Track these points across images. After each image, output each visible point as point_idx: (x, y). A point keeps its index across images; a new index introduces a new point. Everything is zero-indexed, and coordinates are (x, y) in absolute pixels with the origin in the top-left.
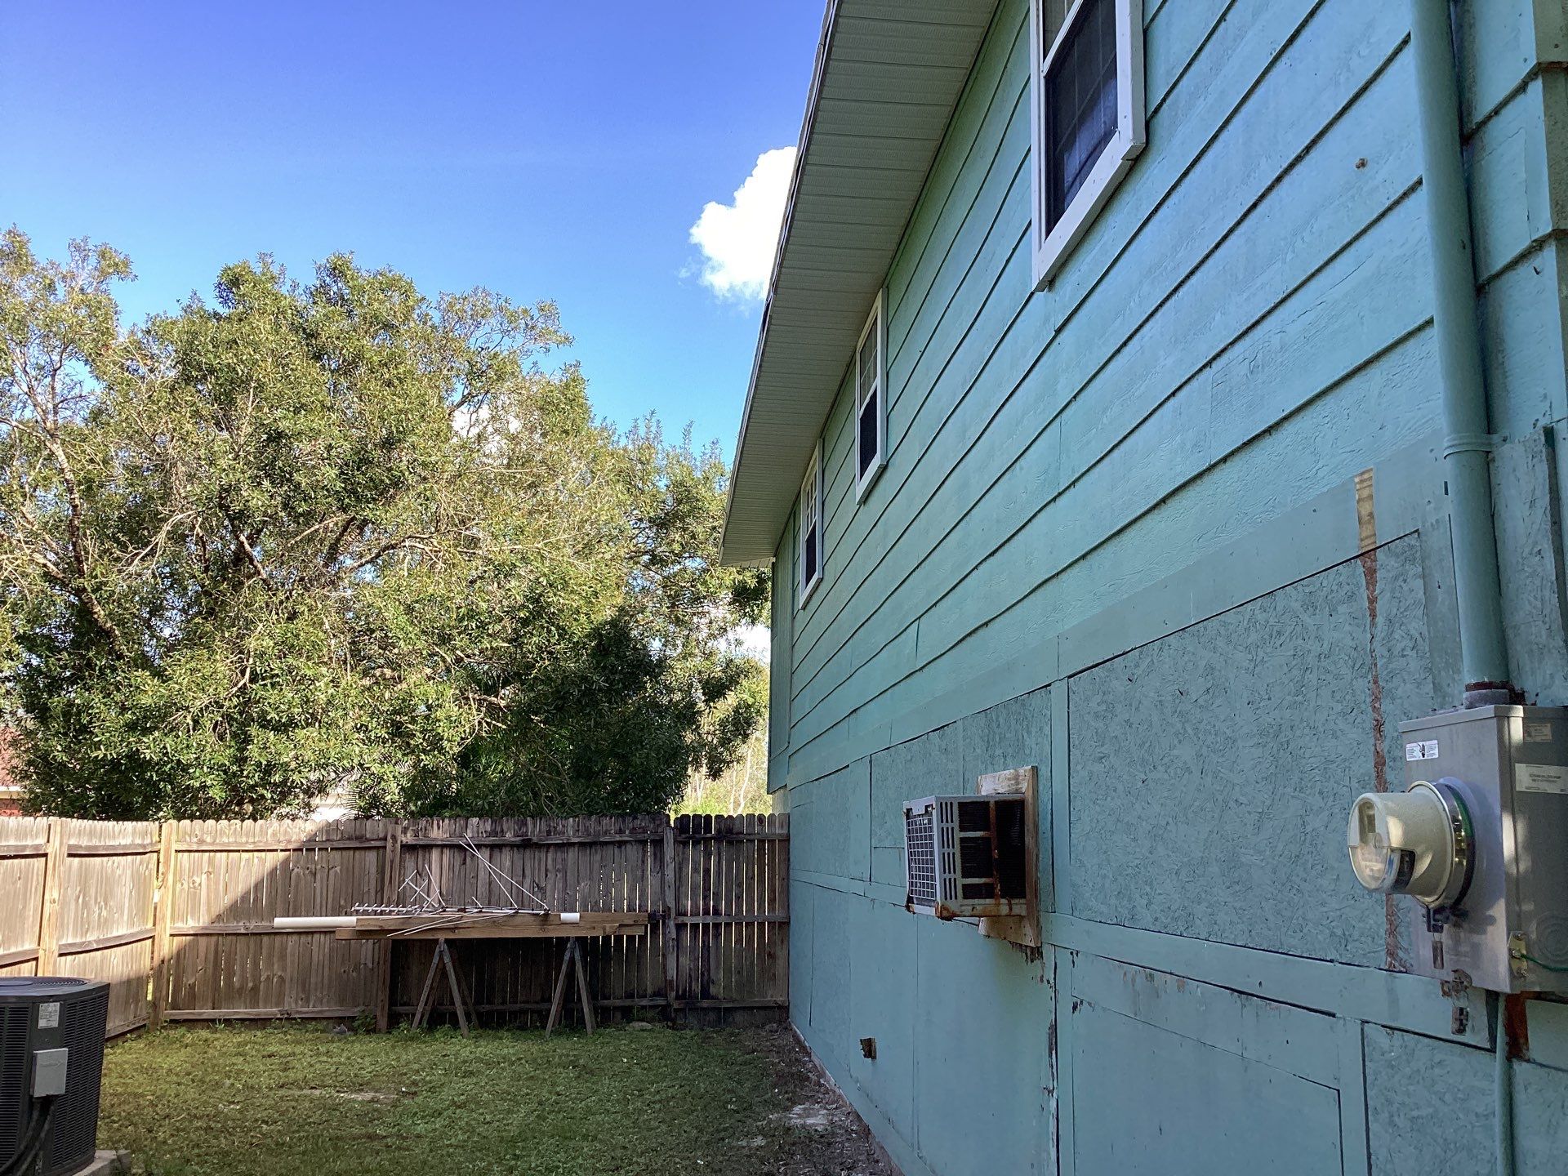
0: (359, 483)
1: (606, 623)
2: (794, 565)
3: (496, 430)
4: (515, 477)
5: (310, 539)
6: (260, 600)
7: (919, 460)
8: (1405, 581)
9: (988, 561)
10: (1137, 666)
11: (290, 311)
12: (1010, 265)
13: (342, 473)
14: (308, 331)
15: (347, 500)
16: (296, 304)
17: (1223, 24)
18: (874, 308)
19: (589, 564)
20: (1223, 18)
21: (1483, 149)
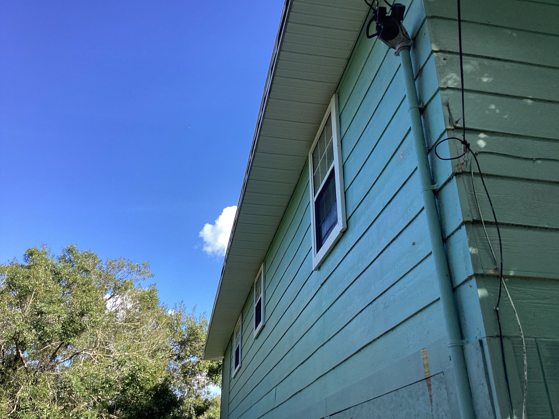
0: (69, 330)
1: (160, 385)
2: (231, 360)
3: (122, 308)
4: (128, 326)
5: (45, 350)
6: (24, 376)
7: (276, 325)
8: (441, 390)
9: (301, 366)
10: (354, 413)
11: (50, 265)
12: (305, 260)
13: (63, 326)
14: (56, 272)
15: (63, 337)
16: (53, 262)
17: (368, 194)
18: (260, 269)
19: (153, 360)
20: (368, 192)
21: (450, 244)
